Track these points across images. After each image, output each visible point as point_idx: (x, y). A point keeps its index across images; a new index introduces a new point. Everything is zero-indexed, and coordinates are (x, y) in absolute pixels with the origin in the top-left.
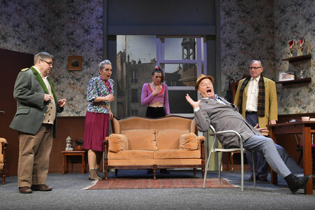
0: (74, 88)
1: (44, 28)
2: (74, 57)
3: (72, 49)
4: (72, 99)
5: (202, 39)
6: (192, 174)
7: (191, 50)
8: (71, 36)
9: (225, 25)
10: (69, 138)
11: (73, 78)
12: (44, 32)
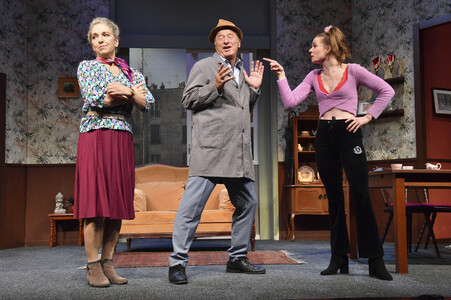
0: (67, 123)
1: (22, 34)
2: (67, 78)
3: (64, 67)
4: (64, 139)
5: (251, 54)
8: (62, 48)
9: (283, 35)
10: (59, 196)
11: (66, 108)
12: (21, 41)
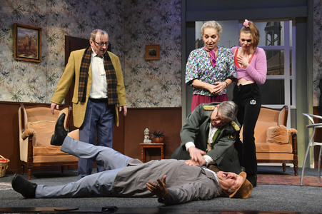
0: (151, 78)
1: (121, 15)
2: (152, 46)
3: (149, 37)
4: (149, 90)
5: (291, 22)
6: (281, 170)
7: (276, 36)
8: (148, 24)
9: (319, 5)
10: (147, 130)
11: (150, 67)
12: (120, 20)
